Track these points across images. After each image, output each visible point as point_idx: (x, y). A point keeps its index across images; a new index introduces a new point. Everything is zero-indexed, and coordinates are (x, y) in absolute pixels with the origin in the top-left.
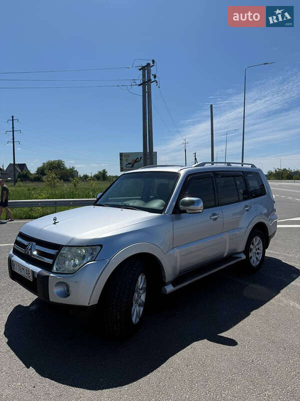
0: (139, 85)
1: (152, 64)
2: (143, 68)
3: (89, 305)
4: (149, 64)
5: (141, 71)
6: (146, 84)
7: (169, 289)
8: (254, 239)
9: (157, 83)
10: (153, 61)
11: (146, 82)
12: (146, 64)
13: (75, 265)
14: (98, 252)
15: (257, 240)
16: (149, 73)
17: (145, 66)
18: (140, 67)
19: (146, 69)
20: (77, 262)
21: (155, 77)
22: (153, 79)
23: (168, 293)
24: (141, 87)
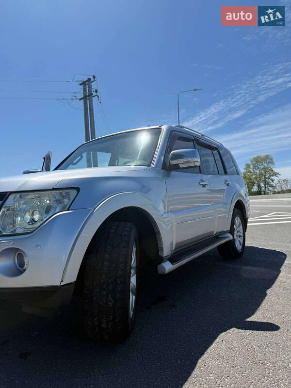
0: (80, 99)
1: (92, 79)
2: (84, 83)
3: (63, 284)
4: (89, 80)
5: (82, 86)
6: (87, 98)
7: (168, 267)
8: (236, 219)
9: (98, 97)
10: (94, 77)
11: (87, 96)
12: (87, 79)
13: (33, 221)
14: (72, 198)
15: (238, 221)
16: (90, 87)
17: (87, 81)
18: (81, 82)
19: (86, 84)
20: (37, 217)
21: (96, 91)
22: (94, 94)
23: (167, 272)
24: (82, 100)
